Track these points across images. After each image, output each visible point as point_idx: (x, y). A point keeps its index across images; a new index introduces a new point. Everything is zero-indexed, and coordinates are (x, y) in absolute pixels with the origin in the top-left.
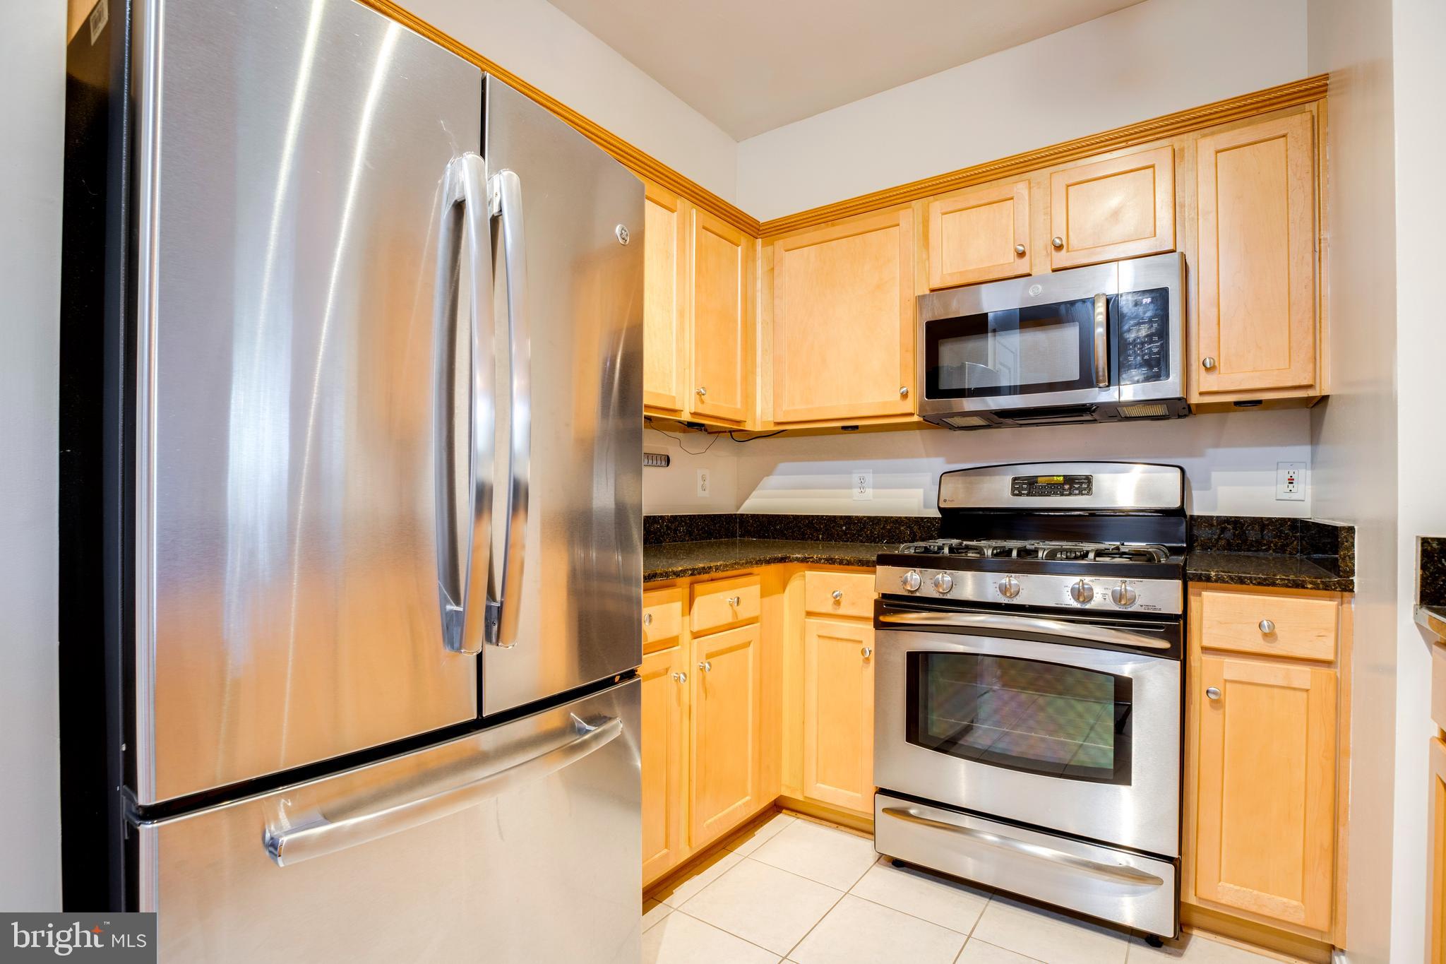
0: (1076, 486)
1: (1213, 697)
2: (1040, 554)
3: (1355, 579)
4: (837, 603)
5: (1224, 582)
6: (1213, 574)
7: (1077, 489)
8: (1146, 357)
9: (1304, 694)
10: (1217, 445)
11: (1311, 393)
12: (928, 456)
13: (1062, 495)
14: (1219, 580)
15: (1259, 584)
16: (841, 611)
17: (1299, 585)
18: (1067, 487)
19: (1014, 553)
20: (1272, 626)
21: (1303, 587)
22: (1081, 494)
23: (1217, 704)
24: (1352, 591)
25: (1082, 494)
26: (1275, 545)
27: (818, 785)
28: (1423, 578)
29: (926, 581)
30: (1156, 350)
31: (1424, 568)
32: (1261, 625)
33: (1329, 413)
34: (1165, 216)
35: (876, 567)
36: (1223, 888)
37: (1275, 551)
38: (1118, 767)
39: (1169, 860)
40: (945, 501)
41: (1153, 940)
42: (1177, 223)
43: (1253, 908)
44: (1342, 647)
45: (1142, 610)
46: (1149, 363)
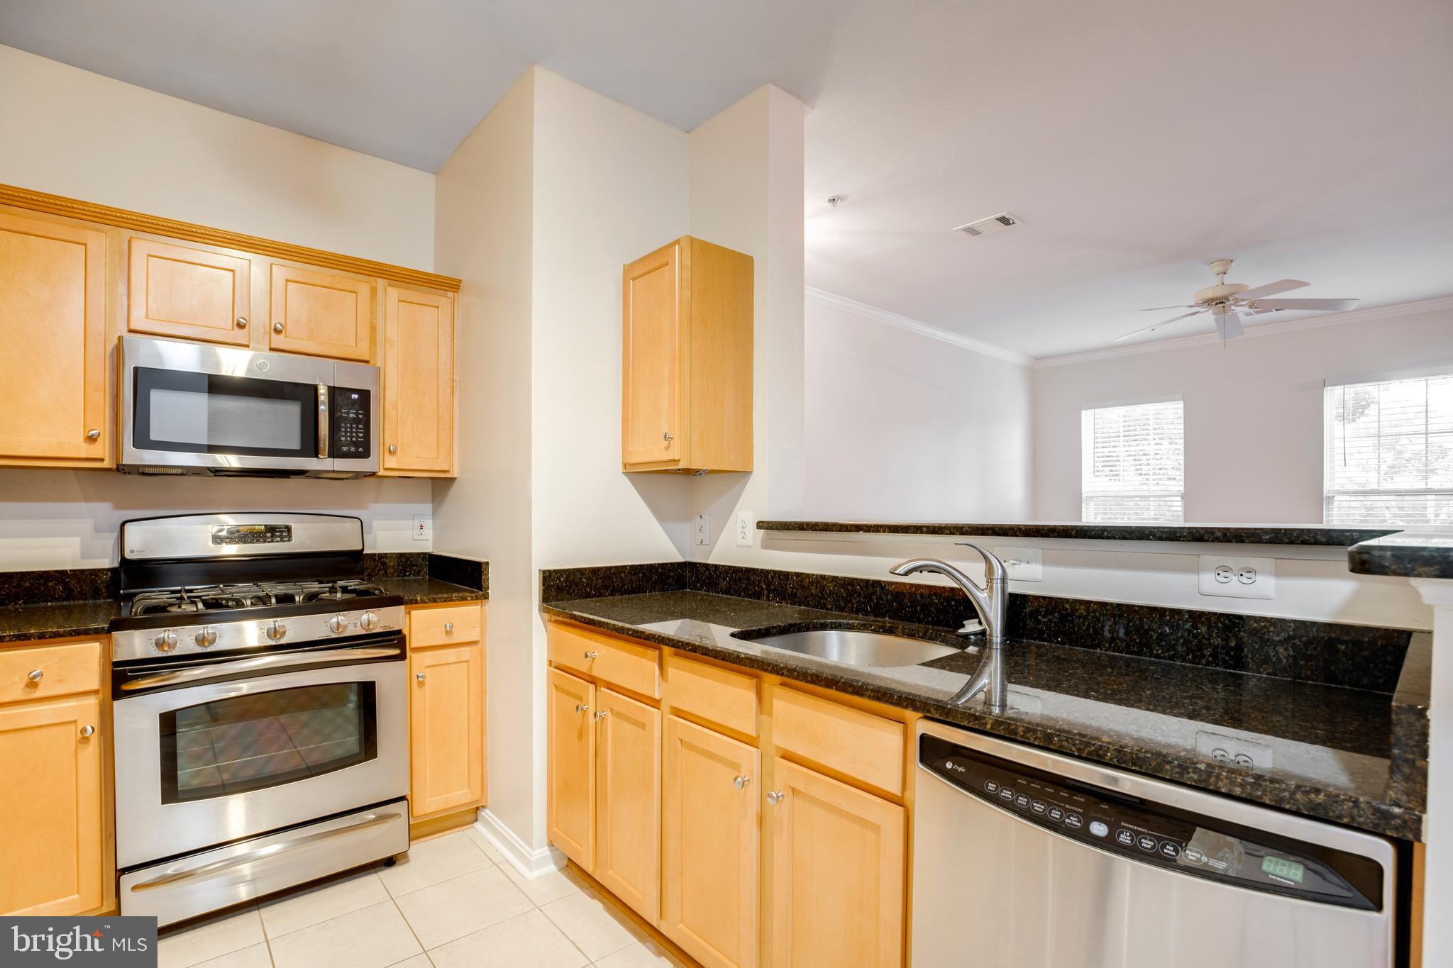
0: (278, 534)
1: (420, 679)
2: (297, 599)
3: (489, 591)
4: (32, 685)
5: (425, 603)
6: (419, 598)
7: (278, 537)
8: (354, 439)
9: (466, 664)
10: (377, 501)
11: (448, 475)
13: (265, 542)
14: (423, 602)
15: (445, 601)
16: (38, 693)
17: (464, 599)
18: (269, 535)
19: (273, 600)
20: (452, 626)
21: (467, 600)
22: (282, 540)
23: (421, 684)
24: (488, 598)
25: (284, 541)
26: (414, 571)
28: (544, 590)
29: (184, 639)
30: (361, 435)
31: (544, 585)
32: (446, 626)
33: (455, 489)
34: (364, 332)
35: (111, 633)
36: (428, 803)
37: (414, 575)
38: (368, 748)
39: (403, 798)
40: (132, 552)
41: (389, 862)
42: (373, 341)
43: (446, 806)
44: (483, 632)
45: (381, 630)
46: (356, 444)
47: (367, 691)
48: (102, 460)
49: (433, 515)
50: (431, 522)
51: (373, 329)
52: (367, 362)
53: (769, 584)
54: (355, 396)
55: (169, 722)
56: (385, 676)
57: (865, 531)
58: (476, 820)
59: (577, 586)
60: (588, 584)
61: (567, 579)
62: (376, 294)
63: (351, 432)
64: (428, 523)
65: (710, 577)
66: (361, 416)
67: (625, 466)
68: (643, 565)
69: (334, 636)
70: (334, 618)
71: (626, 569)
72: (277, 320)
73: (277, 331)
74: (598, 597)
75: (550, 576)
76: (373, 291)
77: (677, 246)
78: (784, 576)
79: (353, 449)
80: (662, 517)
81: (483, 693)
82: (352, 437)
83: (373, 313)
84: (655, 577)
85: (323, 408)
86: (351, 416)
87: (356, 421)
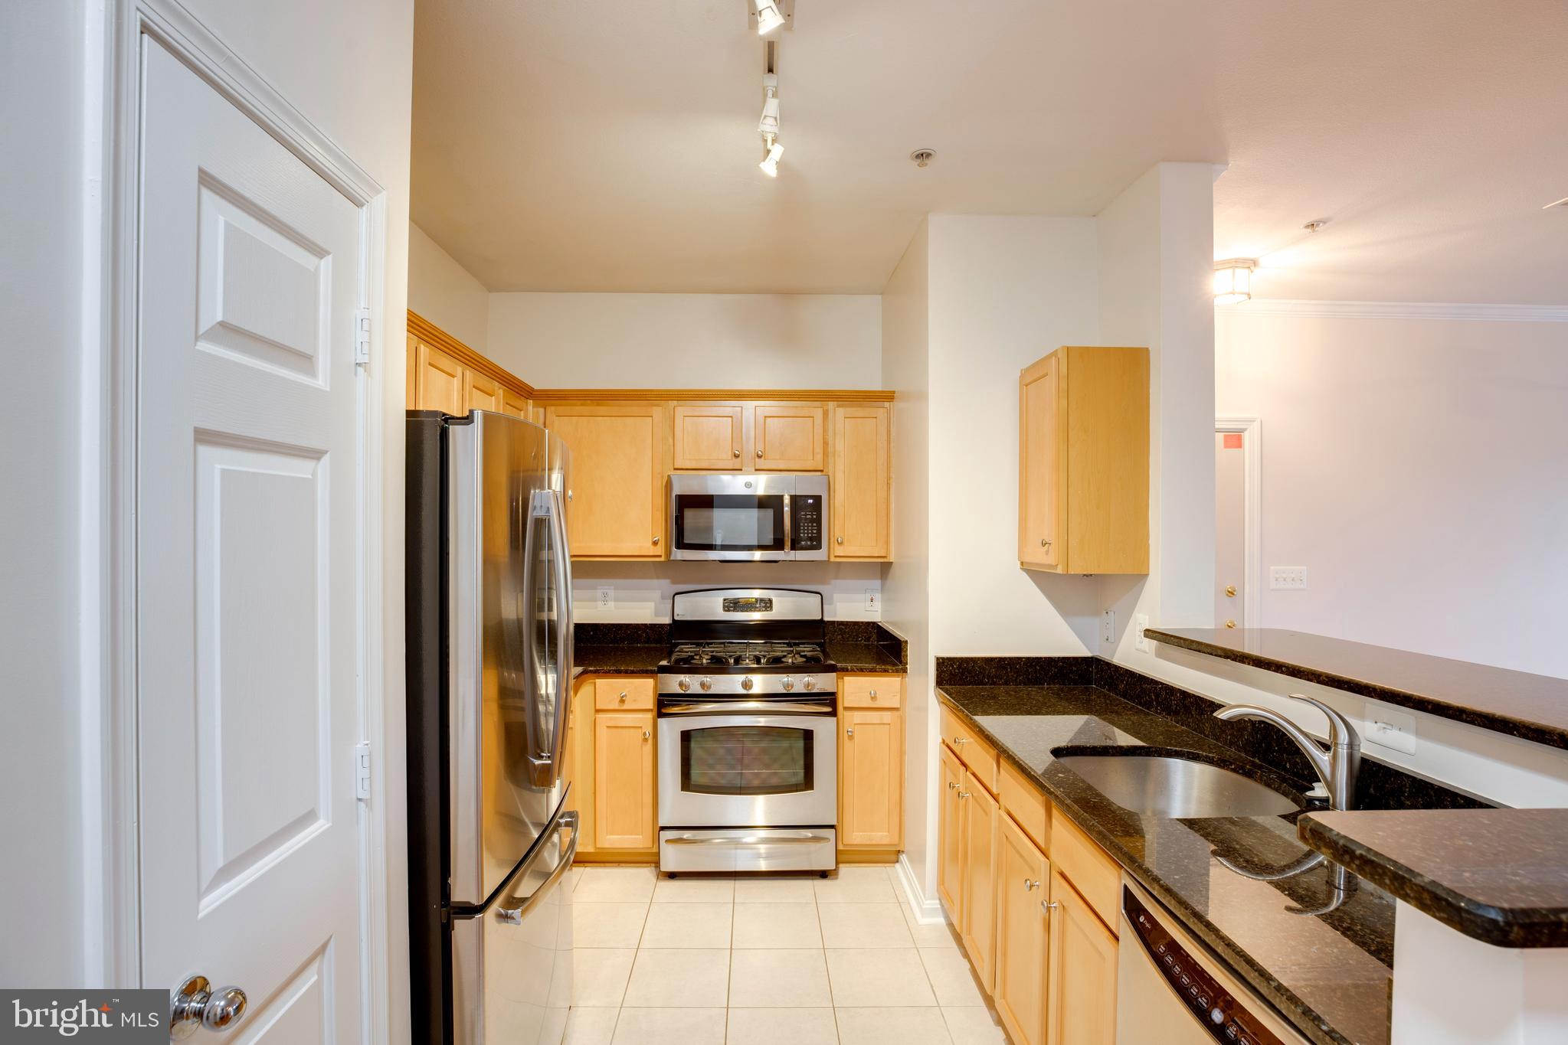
0: (764, 606)
1: (850, 734)
2: (763, 661)
3: (908, 666)
4: (622, 701)
6: (849, 668)
7: (764, 608)
8: (810, 535)
9: (888, 726)
10: (836, 578)
11: (884, 560)
12: (658, 578)
13: (756, 611)
14: (854, 671)
15: (870, 671)
16: (625, 707)
17: (886, 671)
18: (758, 606)
20: (875, 693)
21: (888, 672)
23: (851, 738)
24: (906, 672)
25: (768, 611)
26: (865, 637)
27: (608, 837)
28: (937, 675)
29: (693, 683)
30: (815, 531)
31: (937, 670)
32: (870, 693)
33: (894, 569)
34: (819, 449)
35: (659, 674)
36: (856, 836)
37: (865, 641)
38: (807, 782)
39: (832, 827)
40: (678, 615)
41: (823, 875)
42: (825, 454)
43: (868, 843)
44: (902, 700)
45: (818, 691)
46: (811, 539)
47: (808, 735)
48: (660, 556)
49: (881, 590)
50: (880, 595)
51: (825, 443)
52: (822, 471)
53: (1157, 696)
54: (810, 501)
55: (686, 736)
56: (823, 729)
58: (898, 862)
59: (970, 674)
60: (980, 672)
61: (959, 667)
62: (828, 415)
63: (808, 530)
64: (878, 596)
65: (1111, 677)
66: (815, 517)
67: (1022, 563)
68: (1041, 658)
69: (785, 692)
70: (785, 678)
71: (1022, 661)
72: (760, 448)
73: (759, 457)
74: (991, 684)
75: (943, 663)
76: (826, 414)
77: (1054, 358)
78: (1170, 690)
79: (809, 543)
80: (1065, 611)
81: (902, 753)
82: (808, 533)
83: (825, 431)
84: (1054, 670)
85: (787, 509)
86: (808, 517)
87: (812, 521)
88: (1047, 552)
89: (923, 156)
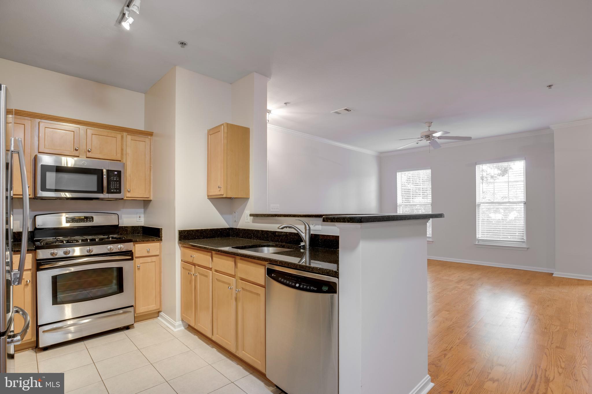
0: (89, 219)
1: (138, 267)
2: (97, 240)
3: (163, 238)
5: (140, 242)
6: (138, 240)
7: (89, 220)
9: (154, 263)
10: (123, 208)
11: (149, 199)
13: (84, 222)
14: (139, 241)
15: (147, 241)
18: (85, 220)
19: (89, 240)
20: (149, 250)
21: (154, 241)
22: (90, 222)
23: (139, 269)
24: (162, 240)
25: (91, 222)
26: (137, 232)
28: (179, 237)
29: (60, 253)
30: (118, 186)
31: (179, 235)
32: (147, 250)
33: (151, 203)
34: (119, 151)
35: (36, 250)
36: (141, 309)
37: (137, 234)
38: (120, 289)
39: (132, 306)
40: (38, 225)
41: (127, 328)
42: (122, 154)
43: (147, 310)
44: (160, 252)
45: (125, 250)
46: (116, 189)
47: (120, 270)
48: (30, 195)
49: (144, 213)
51: (122, 149)
52: (120, 161)
53: (253, 234)
54: (116, 173)
55: (55, 279)
56: (126, 266)
57: (278, 217)
58: (158, 316)
59: (191, 235)
60: (195, 235)
61: (187, 233)
62: (123, 138)
63: (115, 185)
64: (142, 216)
65: (237, 233)
66: (118, 179)
67: (208, 196)
68: (215, 229)
69: (109, 252)
70: (109, 246)
71: (208, 230)
72: (89, 148)
73: (89, 151)
74: (198, 239)
75: (182, 232)
76: (122, 137)
77: (222, 126)
78: (258, 231)
79: (115, 191)
80: (221, 213)
81: (160, 272)
83: (122, 144)
84: (219, 233)
85: (105, 176)
86: (115, 179)
87: (116, 181)
88: (220, 191)
89: (183, 44)
